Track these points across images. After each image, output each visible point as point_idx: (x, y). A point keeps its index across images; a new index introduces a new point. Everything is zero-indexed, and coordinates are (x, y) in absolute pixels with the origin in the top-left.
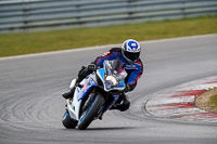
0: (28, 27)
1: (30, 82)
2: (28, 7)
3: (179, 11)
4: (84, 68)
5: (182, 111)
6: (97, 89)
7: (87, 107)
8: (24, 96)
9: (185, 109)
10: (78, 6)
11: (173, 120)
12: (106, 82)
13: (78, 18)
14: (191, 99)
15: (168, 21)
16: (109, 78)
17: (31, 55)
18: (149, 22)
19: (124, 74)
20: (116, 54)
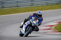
0: (3, 8)
1: (4, 23)
2: (3, 2)
3: (46, 3)
4: (26, 19)
5: (47, 31)
6: (30, 25)
7: (27, 30)
8: (2, 27)
9: (47, 30)
10: (17, 2)
11: (44, 33)
12: (33, 23)
13: (17, 5)
14: (49, 27)
15: (42, 6)
16: (33, 22)
17: (4, 15)
18: (37, 6)
19: (38, 21)
20: (35, 15)
